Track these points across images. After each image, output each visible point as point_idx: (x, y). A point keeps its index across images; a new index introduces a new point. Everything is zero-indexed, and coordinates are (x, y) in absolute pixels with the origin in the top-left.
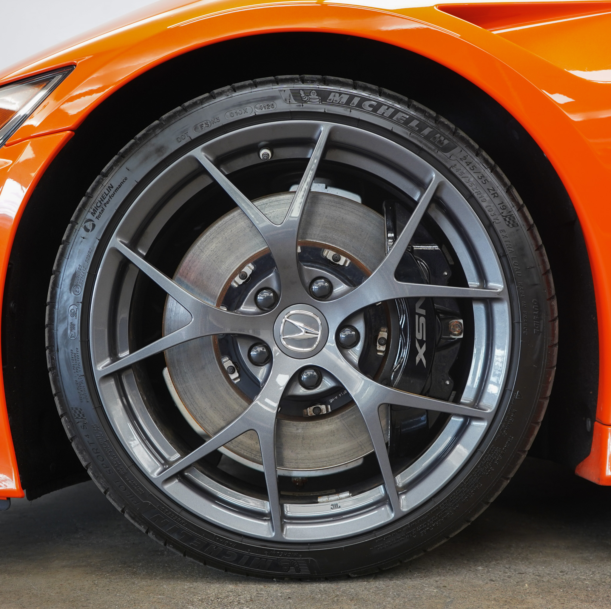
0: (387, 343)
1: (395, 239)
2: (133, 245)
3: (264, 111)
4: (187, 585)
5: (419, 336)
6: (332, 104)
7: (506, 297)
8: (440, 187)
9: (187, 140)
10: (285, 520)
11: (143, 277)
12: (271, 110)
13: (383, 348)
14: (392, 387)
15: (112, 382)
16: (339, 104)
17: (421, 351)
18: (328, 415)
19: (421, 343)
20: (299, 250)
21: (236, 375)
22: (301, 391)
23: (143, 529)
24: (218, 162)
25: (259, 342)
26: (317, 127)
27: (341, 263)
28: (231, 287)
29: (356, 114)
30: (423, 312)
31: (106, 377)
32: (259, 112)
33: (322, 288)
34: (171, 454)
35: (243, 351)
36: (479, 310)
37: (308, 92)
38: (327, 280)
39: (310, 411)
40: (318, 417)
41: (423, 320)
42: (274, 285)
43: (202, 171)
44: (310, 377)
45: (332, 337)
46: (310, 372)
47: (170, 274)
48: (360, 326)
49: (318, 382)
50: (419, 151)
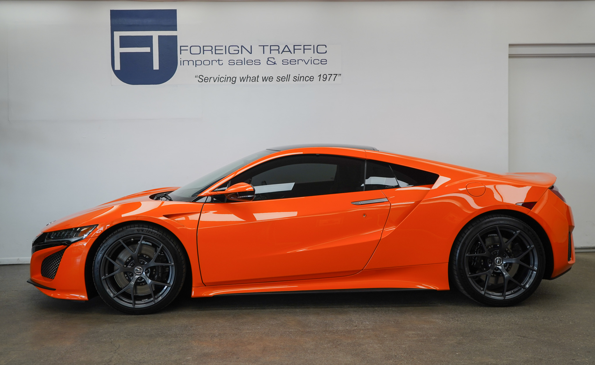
0: (155, 272)
1: (156, 254)
2: (108, 256)
3: (132, 233)
4: (118, 316)
5: (160, 271)
6: (144, 232)
7: (174, 265)
8: (163, 246)
9: (118, 238)
10: (135, 304)
11: (110, 262)
12: (133, 233)
13: (154, 273)
14: (155, 280)
15: (105, 280)
16: (145, 232)
17: (160, 274)
18: (144, 285)
19: (160, 273)
20: (139, 255)
21: (127, 278)
22: (138, 281)
23: (110, 306)
24: (123, 242)
25: (131, 273)
26: (141, 236)
27: (147, 257)
28: (127, 262)
29: (148, 234)
30: (160, 267)
31: (103, 279)
32: (131, 233)
33: (142, 263)
34: (115, 293)
35: (128, 274)
36: (171, 267)
37: (140, 230)
38: (143, 261)
39: (141, 284)
40: (142, 285)
41: (160, 269)
42: (134, 262)
43: (120, 243)
44: (140, 279)
45: (144, 271)
46: (140, 278)
47: (115, 261)
48: (149, 270)
49: (142, 280)
50: (159, 240)
